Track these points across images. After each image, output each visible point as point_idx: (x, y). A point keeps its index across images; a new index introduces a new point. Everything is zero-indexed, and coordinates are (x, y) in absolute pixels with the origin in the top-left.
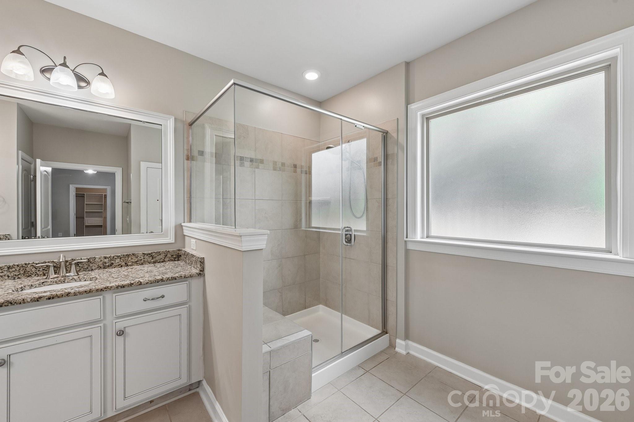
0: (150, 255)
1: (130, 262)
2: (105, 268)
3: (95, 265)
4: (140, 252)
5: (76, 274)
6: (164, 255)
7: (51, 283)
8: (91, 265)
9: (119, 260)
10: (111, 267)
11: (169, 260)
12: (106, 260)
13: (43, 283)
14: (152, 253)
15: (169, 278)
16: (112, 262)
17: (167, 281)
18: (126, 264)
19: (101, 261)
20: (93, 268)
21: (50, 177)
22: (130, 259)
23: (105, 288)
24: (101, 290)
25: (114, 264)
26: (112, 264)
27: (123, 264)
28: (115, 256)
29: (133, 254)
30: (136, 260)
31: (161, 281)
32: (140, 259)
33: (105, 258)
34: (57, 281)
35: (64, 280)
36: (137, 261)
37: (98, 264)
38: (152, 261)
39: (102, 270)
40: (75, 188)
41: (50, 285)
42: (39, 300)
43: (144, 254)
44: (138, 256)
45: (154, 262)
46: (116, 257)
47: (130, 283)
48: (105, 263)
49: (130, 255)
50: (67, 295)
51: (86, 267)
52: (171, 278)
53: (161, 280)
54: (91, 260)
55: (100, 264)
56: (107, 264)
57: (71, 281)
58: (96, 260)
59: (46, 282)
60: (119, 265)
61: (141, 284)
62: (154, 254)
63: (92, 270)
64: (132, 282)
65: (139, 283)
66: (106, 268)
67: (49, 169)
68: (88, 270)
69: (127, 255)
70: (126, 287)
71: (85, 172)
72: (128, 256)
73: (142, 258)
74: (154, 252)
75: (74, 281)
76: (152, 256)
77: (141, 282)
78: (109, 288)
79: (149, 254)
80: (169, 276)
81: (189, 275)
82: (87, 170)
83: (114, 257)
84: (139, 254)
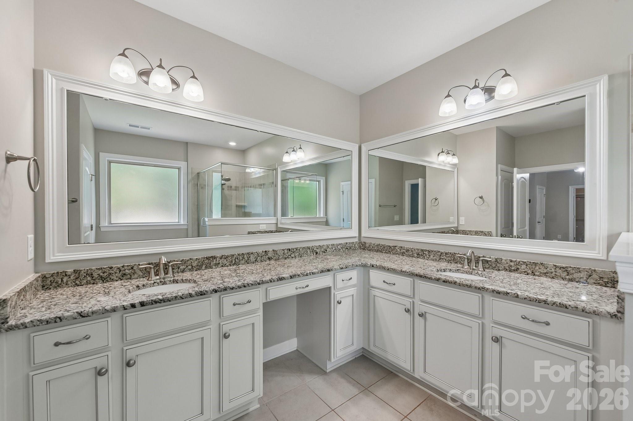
0: (564, 270)
1: (537, 271)
2: (510, 271)
3: (502, 266)
4: (551, 263)
5: (483, 270)
6: (587, 275)
7: (463, 272)
8: (498, 265)
9: (525, 266)
10: (517, 272)
11: (594, 283)
12: (512, 264)
13: (458, 270)
14: (567, 267)
15: (556, 303)
16: (518, 267)
17: (552, 305)
18: (532, 272)
19: (507, 263)
20: (500, 268)
21: (527, 183)
22: (537, 268)
23: (482, 288)
24: (479, 288)
25: (520, 270)
26: (518, 268)
27: (530, 272)
28: (521, 261)
29: (542, 264)
30: (545, 271)
31: (544, 303)
32: (551, 271)
33: (511, 261)
34: (467, 272)
35: (471, 272)
36: (546, 273)
37: (504, 266)
38: (567, 277)
39: (508, 272)
40: (575, 190)
41: (462, 273)
42: (439, 280)
43: (555, 266)
44: (548, 267)
45: (571, 280)
46: (522, 263)
47: (506, 292)
48: (511, 266)
49: (538, 263)
50: (455, 283)
51: (494, 266)
52: (560, 304)
53: (544, 301)
54: (498, 261)
55: (506, 266)
56: (513, 268)
57: (476, 274)
58: (502, 261)
59: (460, 270)
60: (525, 272)
61: (518, 297)
62: (569, 269)
63: (499, 270)
64: (509, 291)
65: (516, 295)
66: (512, 272)
67: (527, 176)
68: (495, 269)
69: (533, 263)
70: (502, 294)
71: (575, 171)
72: (535, 264)
73: (553, 270)
74: (570, 267)
75: (478, 275)
76: (566, 270)
77: (518, 295)
78: (486, 289)
79: (563, 268)
80: (557, 301)
81: (592, 311)
82: (577, 168)
83: (519, 262)
84: (549, 264)
